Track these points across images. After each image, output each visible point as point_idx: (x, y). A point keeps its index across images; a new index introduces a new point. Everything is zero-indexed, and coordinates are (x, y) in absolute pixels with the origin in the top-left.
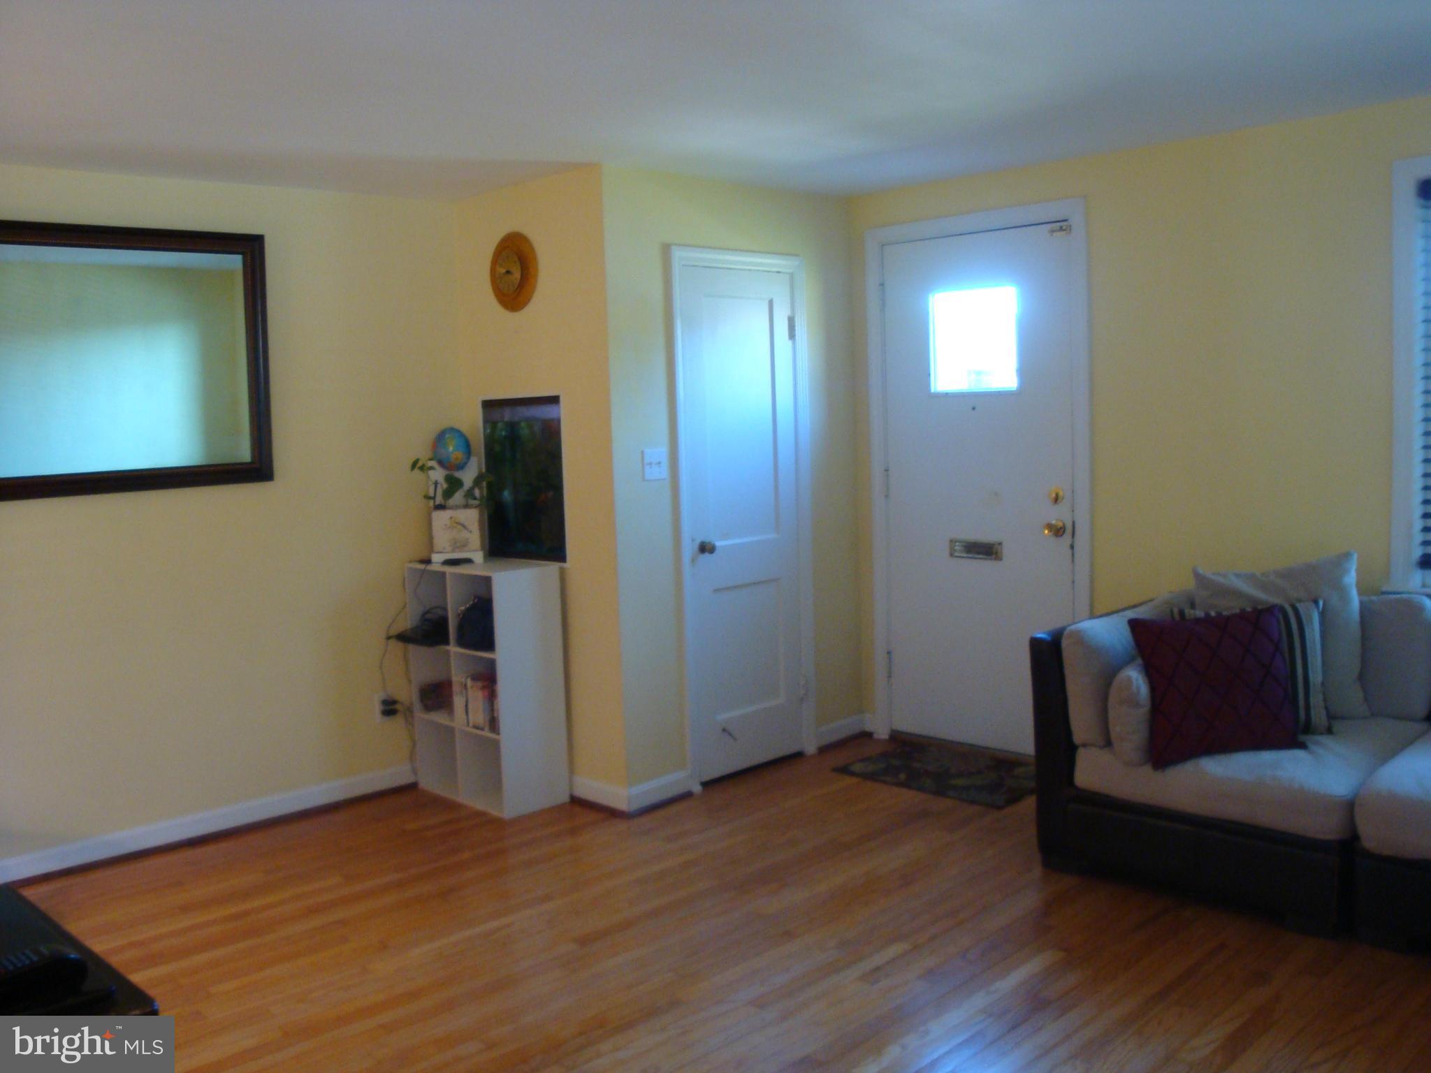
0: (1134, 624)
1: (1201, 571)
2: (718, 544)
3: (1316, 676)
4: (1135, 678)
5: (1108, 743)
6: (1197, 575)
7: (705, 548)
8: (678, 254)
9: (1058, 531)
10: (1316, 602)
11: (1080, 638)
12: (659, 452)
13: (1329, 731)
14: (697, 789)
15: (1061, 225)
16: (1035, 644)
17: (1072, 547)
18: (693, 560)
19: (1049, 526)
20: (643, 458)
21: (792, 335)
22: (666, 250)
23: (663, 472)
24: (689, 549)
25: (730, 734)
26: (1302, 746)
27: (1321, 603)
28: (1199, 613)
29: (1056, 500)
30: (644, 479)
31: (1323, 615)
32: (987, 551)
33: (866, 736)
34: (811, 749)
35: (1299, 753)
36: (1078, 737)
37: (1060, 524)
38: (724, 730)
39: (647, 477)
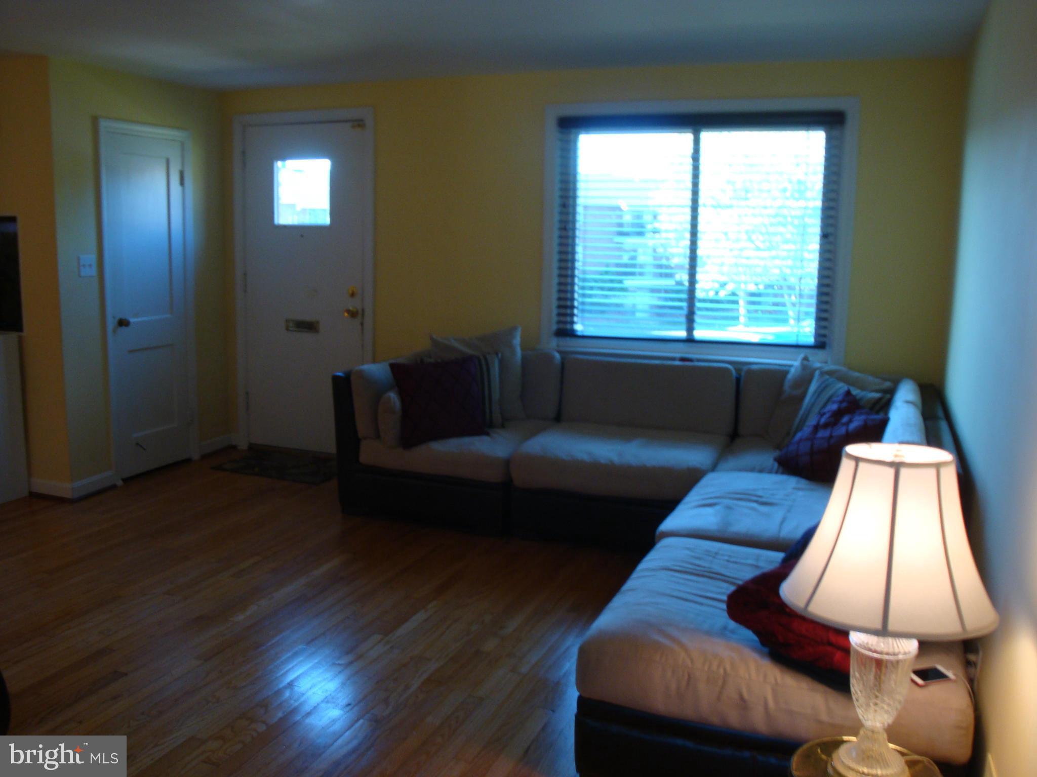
0: (394, 367)
1: (434, 337)
2: (132, 320)
3: (496, 396)
4: (393, 397)
5: (378, 436)
6: (432, 339)
7: (123, 323)
8: (104, 124)
9: (353, 314)
10: (497, 354)
11: (361, 374)
12: (91, 258)
13: (503, 426)
14: (120, 483)
15: (359, 124)
16: (335, 379)
17: (362, 324)
18: (114, 331)
19: (348, 311)
20: (79, 263)
21: (182, 183)
22: (95, 121)
23: (93, 272)
24: (111, 324)
25: (141, 446)
26: (487, 434)
27: (500, 355)
28: (432, 360)
29: (353, 295)
30: (80, 276)
31: (501, 362)
32: (309, 327)
33: (233, 448)
34: (196, 456)
35: (486, 438)
36: (360, 435)
37: (355, 310)
38: (137, 444)
39: (83, 274)
